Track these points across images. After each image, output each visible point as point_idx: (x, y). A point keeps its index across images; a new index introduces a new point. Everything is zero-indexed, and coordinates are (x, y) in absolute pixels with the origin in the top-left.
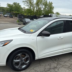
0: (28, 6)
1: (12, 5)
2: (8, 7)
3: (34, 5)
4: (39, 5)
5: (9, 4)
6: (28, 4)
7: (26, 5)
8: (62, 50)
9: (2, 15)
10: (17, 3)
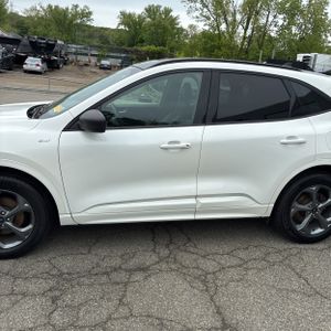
0: (209, 19)
1: (139, 16)
2: (122, 27)
3: (234, 15)
4: (257, 13)
5: (128, 12)
6: (205, 10)
7: (197, 13)
8: (192, 201)
9: (94, 60)
10: (162, 9)
